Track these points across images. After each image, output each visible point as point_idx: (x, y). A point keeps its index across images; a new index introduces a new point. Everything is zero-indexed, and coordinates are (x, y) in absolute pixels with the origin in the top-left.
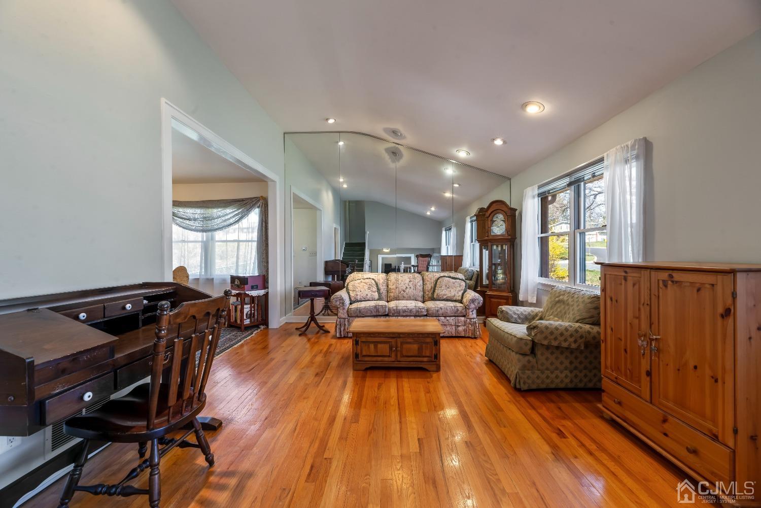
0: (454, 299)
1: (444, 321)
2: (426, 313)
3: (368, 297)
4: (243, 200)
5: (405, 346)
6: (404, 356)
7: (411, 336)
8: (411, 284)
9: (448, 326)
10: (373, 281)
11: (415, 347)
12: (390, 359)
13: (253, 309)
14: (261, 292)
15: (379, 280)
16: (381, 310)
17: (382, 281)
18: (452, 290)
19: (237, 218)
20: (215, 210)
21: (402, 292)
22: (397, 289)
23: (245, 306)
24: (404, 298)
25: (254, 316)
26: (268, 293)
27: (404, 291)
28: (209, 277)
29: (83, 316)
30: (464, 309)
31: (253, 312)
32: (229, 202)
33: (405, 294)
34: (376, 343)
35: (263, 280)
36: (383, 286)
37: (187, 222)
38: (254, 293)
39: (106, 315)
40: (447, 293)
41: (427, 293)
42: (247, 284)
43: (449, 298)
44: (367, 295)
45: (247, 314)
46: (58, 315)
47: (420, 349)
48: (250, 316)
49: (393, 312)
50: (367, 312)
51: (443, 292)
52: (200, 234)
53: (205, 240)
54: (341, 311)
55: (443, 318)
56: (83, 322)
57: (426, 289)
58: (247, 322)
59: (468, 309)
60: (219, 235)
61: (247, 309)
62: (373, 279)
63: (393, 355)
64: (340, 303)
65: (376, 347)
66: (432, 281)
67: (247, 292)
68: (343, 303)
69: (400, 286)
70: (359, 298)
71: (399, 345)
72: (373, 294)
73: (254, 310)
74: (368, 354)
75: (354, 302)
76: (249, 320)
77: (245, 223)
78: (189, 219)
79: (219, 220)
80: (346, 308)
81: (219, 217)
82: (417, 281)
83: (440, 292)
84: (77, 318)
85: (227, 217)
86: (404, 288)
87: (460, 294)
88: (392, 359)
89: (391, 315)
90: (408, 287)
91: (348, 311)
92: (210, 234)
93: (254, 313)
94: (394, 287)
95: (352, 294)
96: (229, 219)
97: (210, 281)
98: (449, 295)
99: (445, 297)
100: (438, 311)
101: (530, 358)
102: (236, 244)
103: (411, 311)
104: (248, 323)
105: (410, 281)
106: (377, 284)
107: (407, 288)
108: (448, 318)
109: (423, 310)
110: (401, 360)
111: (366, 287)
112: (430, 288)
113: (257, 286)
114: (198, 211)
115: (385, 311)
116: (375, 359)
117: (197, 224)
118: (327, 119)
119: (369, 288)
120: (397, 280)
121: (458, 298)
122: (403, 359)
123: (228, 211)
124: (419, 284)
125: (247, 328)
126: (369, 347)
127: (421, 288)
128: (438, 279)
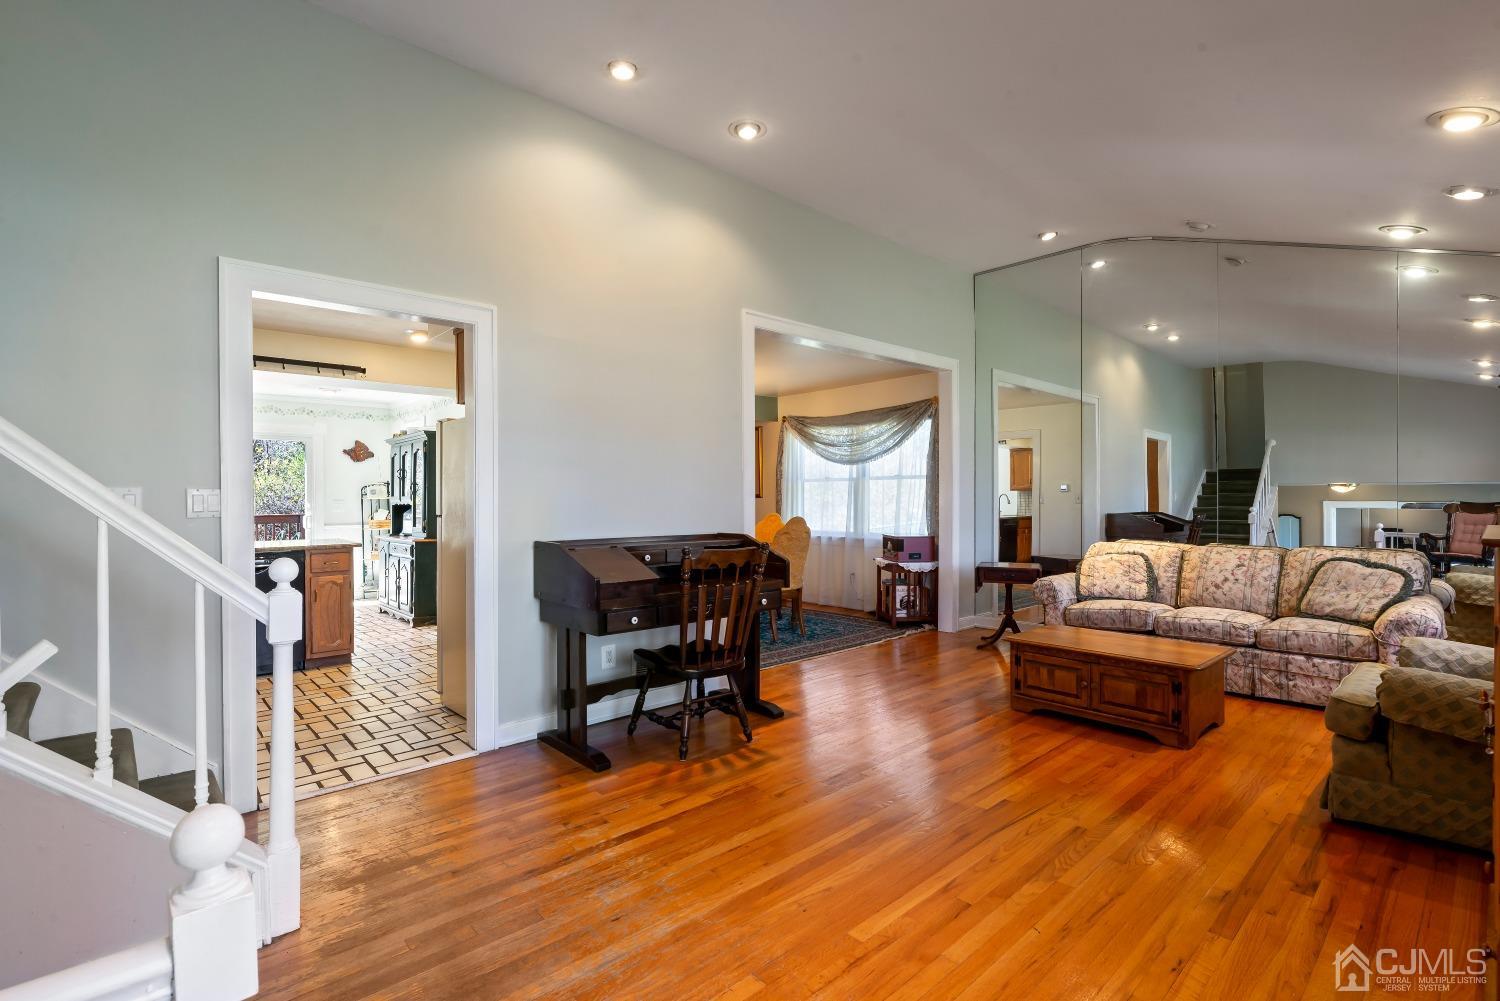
0: (1354, 616)
1: (1303, 665)
2: (1252, 640)
3: (1119, 590)
4: (906, 407)
5: (1108, 682)
6: (1105, 703)
7: (1123, 665)
8: (1239, 573)
9: (1316, 681)
10: (1141, 559)
11: (1130, 687)
12: (1078, 702)
13: (912, 594)
14: (927, 566)
15: (1158, 558)
16: (1135, 619)
17: (1165, 560)
18: (1354, 595)
19: (897, 438)
20: (867, 428)
21: (1212, 589)
22: (1201, 581)
23: (898, 587)
24: (1215, 603)
25: (914, 606)
26: (937, 569)
27: (1217, 586)
28: (859, 537)
29: (648, 558)
30: (1369, 643)
31: (912, 598)
32: (887, 413)
33: (1219, 594)
34: (1052, 668)
35: (931, 547)
36: (1165, 571)
37: (831, 449)
38: (914, 567)
39: (669, 560)
40: (1336, 599)
41: (1286, 597)
42: (902, 550)
43: (1340, 615)
44: (1118, 587)
45: (901, 601)
46: (629, 554)
47: (1141, 694)
48: (908, 605)
49: (1164, 627)
50: (1102, 620)
51: (1326, 598)
52: (847, 467)
53: (855, 476)
54: (1051, 612)
55: (1302, 658)
56: (647, 564)
57: (1286, 586)
58: (902, 614)
59: (1383, 645)
60: (873, 467)
61: (901, 591)
62: (1142, 555)
63: (1084, 695)
64: (1049, 596)
65: (1051, 674)
66: (1306, 569)
67: (901, 564)
68: (1054, 597)
69: (1207, 574)
70: (1096, 591)
71: (1096, 679)
72: (1133, 585)
73: (915, 596)
74: (1037, 684)
75: (1086, 599)
76: (905, 611)
77: (908, 443)
78: (833, 445)
79: (872, 444)
80: (1062, 608)
81: (873, 438)
82: (1259, 565)
83: (1317, 597)
84: (643, 560)
85: (882, 439)
86: (1219, 581)
87: (1377, 605)
88: (1083, 702)
89: (1161, 632)
90: (1231, 578)
91: (1064, 614)
92: (860, 465)
93: (915, 601)
94: (1194, 575)
95: (1084, 582)
96: (885, 441)
97: (859, 542)
98: (1342, 606)
99: (1328, 610)
100: (1286, 639)
101: (1369, 751)
102: (895, 482)
103: (1210, 630)
104: (904, 616)
105: (1239, 566)
106: (1150, 568)
107: (1226, 580)
108: (1317, 661)
109: (1244, 633)
110: (1100, 709)
111: (1119, 571)
112: (1296, 584)
113: (920, 555)
114: (845, 430)
115: (1146, 623)
116: (1050, 696)
117: (843, 452)
118: (1040, 236)
119: (1126, 573)
120: (1205, 561)
121: (1364, 616)
122: (1103, 707)
123: (884, 426)
124: (1265, 574)
125: (903, 625)
126: (1038, 671)
127: (1271, 585)
128: (1323, 564)
